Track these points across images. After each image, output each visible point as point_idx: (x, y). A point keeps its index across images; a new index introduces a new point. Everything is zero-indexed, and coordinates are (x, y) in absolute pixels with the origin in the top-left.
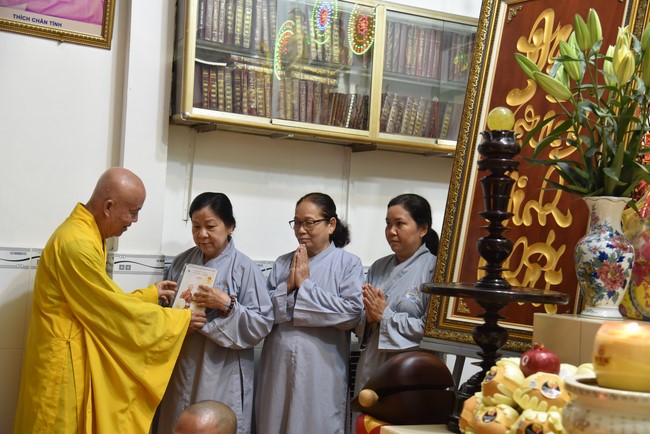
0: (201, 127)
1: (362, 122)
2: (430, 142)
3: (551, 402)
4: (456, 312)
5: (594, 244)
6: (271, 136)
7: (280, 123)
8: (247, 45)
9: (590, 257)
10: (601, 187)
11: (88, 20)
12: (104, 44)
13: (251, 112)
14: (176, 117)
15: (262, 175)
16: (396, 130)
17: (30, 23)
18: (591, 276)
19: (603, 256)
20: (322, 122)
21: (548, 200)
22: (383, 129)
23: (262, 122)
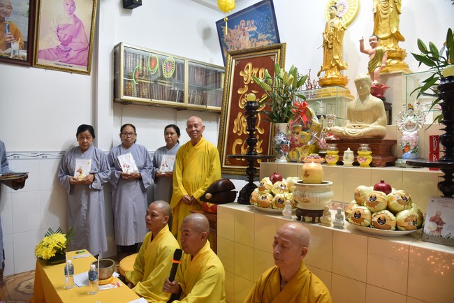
0: (125, 103)
1: (182, 101)
2: (204, 107)
3: (284, 191)
4: (225, 164)
5: (280, 138)
6: (149, 106)
7: (154, 101)
8: (141, 73)
9: (278, 143)
10: (280, 120)
11: (82, 65)
12: (88, 73)
13: (144, 97)
14: (116, 99)
15: (146, 120)
16: (193, 103)
17: (61, 67)
18: (278, 149)
19: (283, 142)
20: (168, 100)
22: (189, 103)
23: (148, 100)
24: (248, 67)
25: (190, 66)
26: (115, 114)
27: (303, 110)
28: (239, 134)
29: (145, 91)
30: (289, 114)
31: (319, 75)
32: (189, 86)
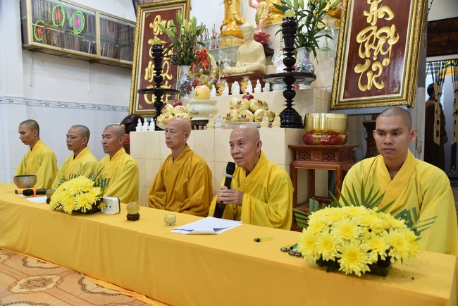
0: (34, 50)
1: (94, 52)
2: (118, 60)
3: (182, 111)
4: (139, 109)
5: (183, 79)
6: (61, 55)
7: (65, 50)
9: (182, 83)
10: (183, 63)
13: (54, 45)
14: (25, 45)
16: (106, 56)
19: (186, 82)
21: (165, 72)
22: (101, 55)
23: (60, 49)
24: (157, 20)
25: (101, 19)
26: (24, 61)
27: (204, 57)
28: (150, 81)
29: (55, 39)
30: (191, 57)
31: (221, 29)
32: (101, 39)
